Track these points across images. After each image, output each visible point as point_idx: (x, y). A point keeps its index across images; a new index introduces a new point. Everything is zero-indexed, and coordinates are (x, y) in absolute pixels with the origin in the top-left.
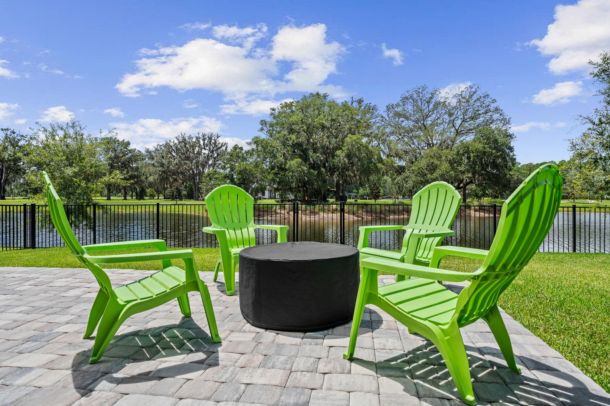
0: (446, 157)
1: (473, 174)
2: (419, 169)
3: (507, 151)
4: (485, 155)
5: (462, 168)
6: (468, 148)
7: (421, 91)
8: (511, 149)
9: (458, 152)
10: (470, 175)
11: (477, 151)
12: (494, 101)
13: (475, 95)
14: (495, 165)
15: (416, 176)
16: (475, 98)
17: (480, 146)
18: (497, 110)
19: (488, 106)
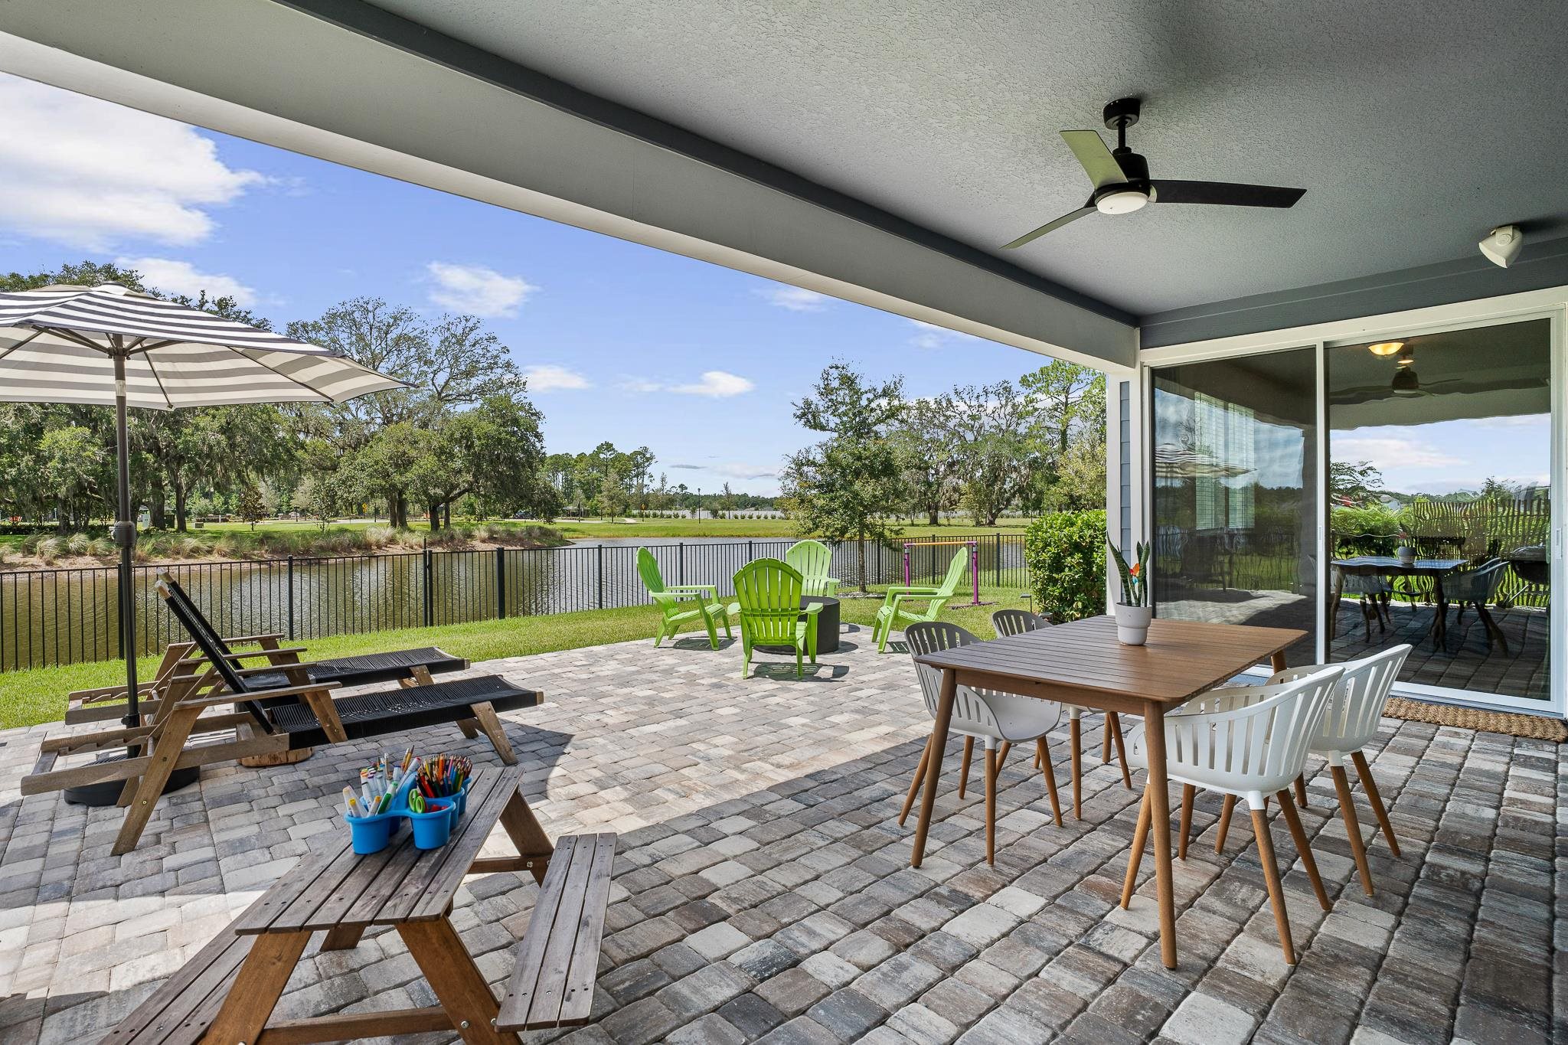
0: (429, 442)
1: (474, 476)
2: (377, 463)
3: (532, 439)
4: (500, 444)
5: (458, 464)
6: (470, 429)
7: (370, 308)
8: (538, 436)
9: (452, 435)
10: (470, 478)
11: (487, 436)
12: (506, 350)
13: (473, 333)
14: (512, 462)
15: (371, 476)
16: (472, 337)
17: (492, 429)
18: (508, 365)
19: (496, 357)
